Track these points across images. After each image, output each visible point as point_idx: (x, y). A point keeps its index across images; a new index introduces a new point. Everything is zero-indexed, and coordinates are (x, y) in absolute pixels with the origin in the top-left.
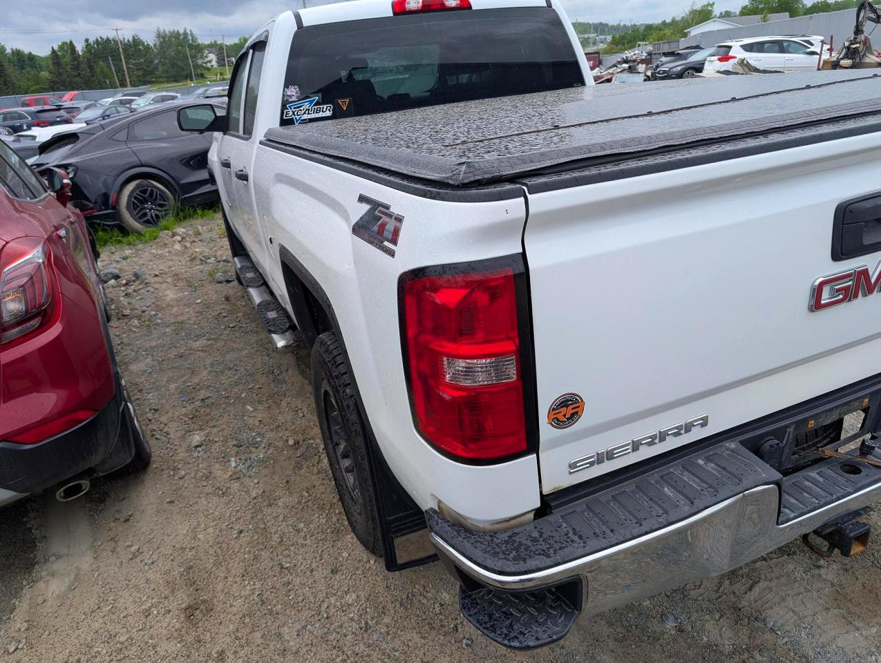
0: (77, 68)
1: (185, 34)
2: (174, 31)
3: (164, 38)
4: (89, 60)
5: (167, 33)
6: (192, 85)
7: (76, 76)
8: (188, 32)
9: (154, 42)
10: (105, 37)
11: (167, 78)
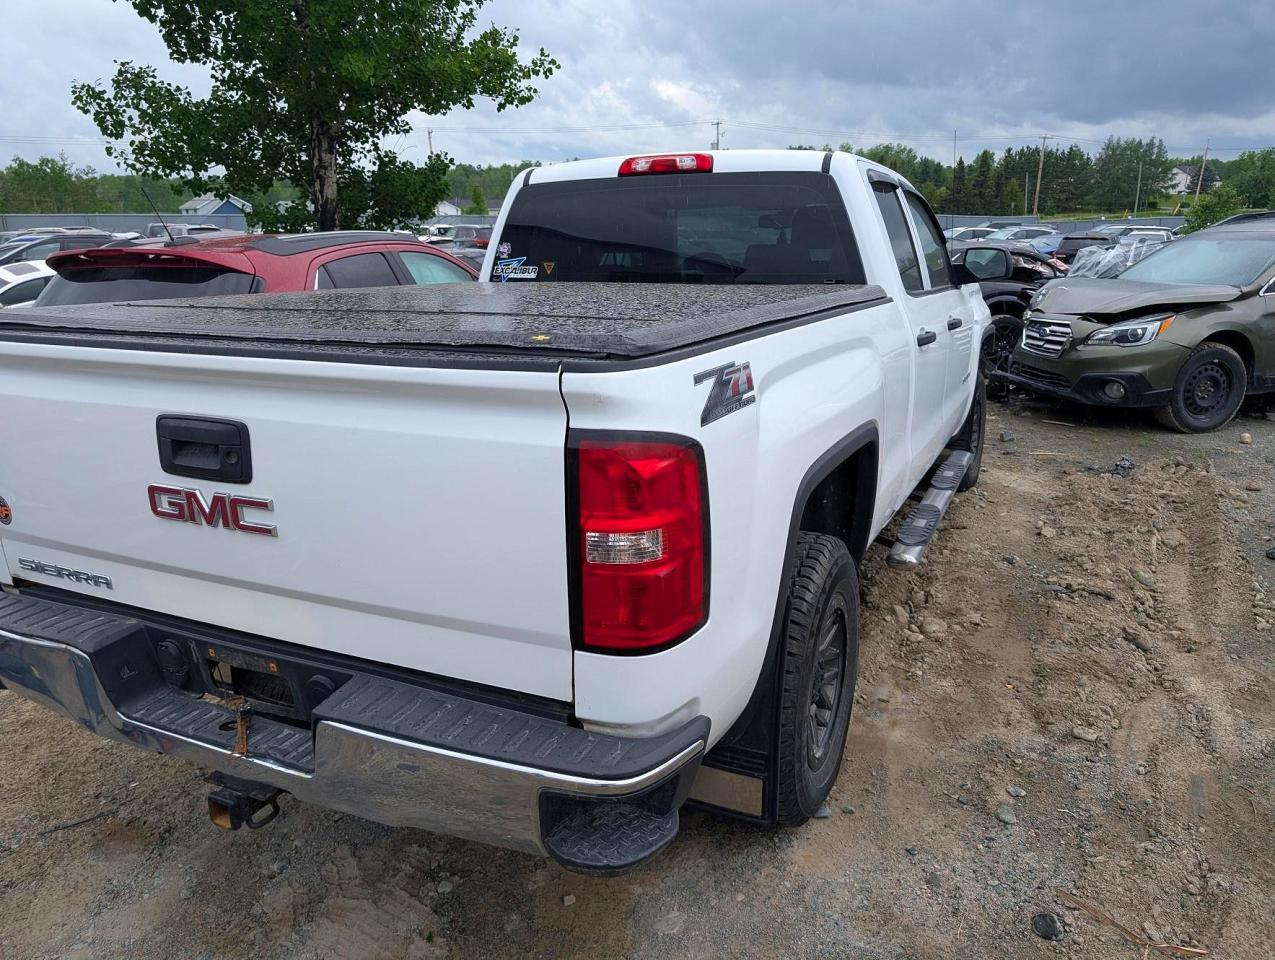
0: (980, 184)
1: (1151, 145)
2: (1134, 140)
3: (1113, 150)
4: (1000, 176)
5: (1122, 143)
6: (1130, 217)
7: (976, 195)
8: (1157, 142)
9: (1098, 156)
10: (1033, 147)
11: (1098, 205)
